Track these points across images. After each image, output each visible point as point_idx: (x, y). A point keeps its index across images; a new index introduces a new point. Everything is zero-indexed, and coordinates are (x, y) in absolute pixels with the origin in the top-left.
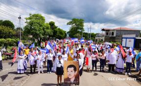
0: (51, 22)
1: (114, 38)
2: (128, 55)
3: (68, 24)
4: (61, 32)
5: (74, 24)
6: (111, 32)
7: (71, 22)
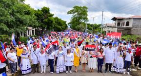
0: (44, 8)
1: (130, 29)
2: (128, 54)
3: (68, 13)
4: (59, 22)
5: (76, 13)
6: (126, 21)
7: (72, 11)
